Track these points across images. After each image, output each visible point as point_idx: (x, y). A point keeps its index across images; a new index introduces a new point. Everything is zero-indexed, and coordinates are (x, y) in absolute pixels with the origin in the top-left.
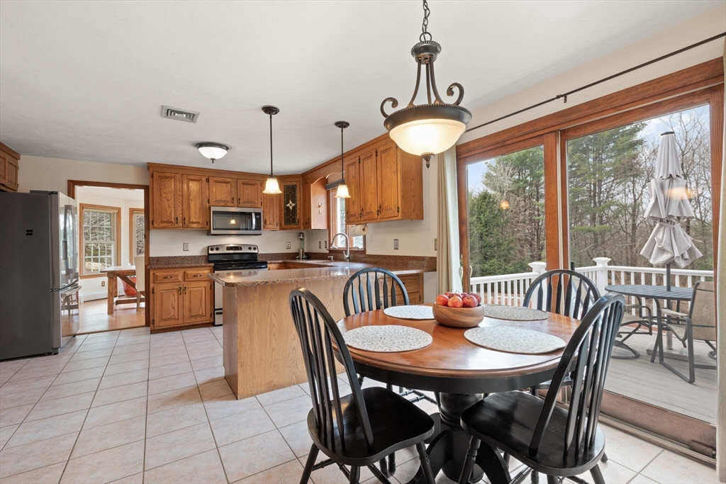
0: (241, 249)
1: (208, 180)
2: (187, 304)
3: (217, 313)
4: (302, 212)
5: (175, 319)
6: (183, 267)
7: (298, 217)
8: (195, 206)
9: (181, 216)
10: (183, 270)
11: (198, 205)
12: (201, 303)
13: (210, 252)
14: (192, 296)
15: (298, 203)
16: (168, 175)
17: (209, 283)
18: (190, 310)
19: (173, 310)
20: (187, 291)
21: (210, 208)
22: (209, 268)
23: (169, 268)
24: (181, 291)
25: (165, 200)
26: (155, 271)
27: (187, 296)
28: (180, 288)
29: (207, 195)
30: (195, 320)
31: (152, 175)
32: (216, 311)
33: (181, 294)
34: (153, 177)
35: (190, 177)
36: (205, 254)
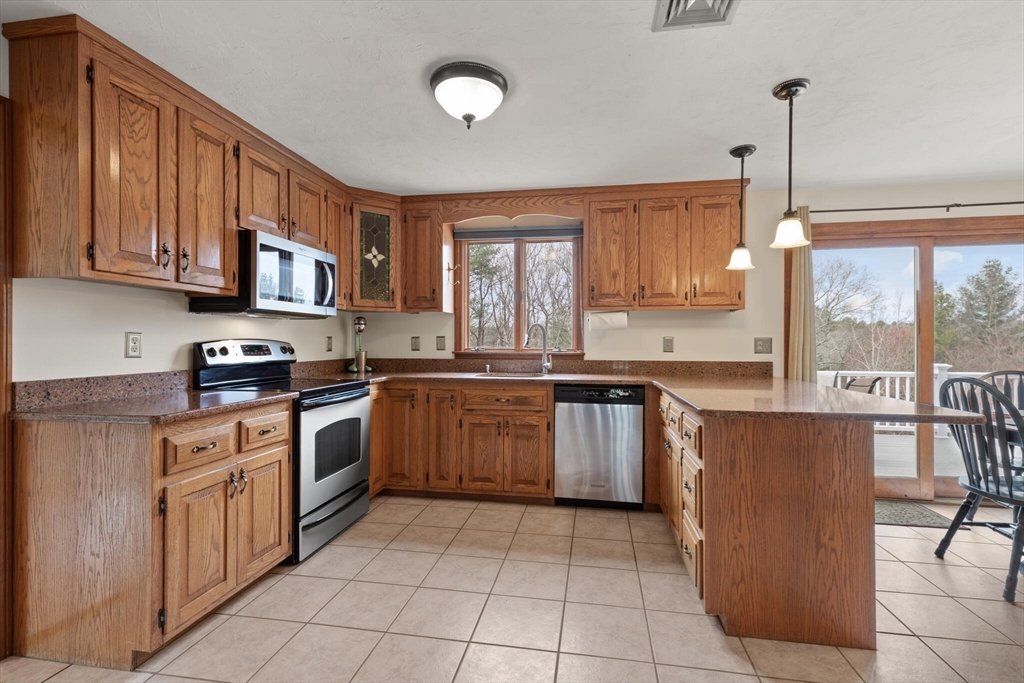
0: (266, 351)
1: (236, 152)
2: (244, 521)
3: (305, 528)
4: (399, 276)
5: (218, 581)
6: (236, 409)
7: (391, 285)
8: (210, 219)
9: (173, 241)
10: (236, 418)
12: (272, 514)
13: (209, 361)
14: (256, 496)
15: (391, 254)
16: (140, 91)
17: (288, 448)
18: (251, 539)
19: (214, 557)
20: (247, 479)
22: (285, 405)
24: (233, 484)
25: (133, 180)
26: (169, 433)
27: (243, 500)
28: (232, 475)
29: (234, 196)
30: (262, 565)
31: (90, 69)
32: (302, 524)
33: (232, 496)
34: (90, 79)
35: (198, 124)
36: (184, 365)
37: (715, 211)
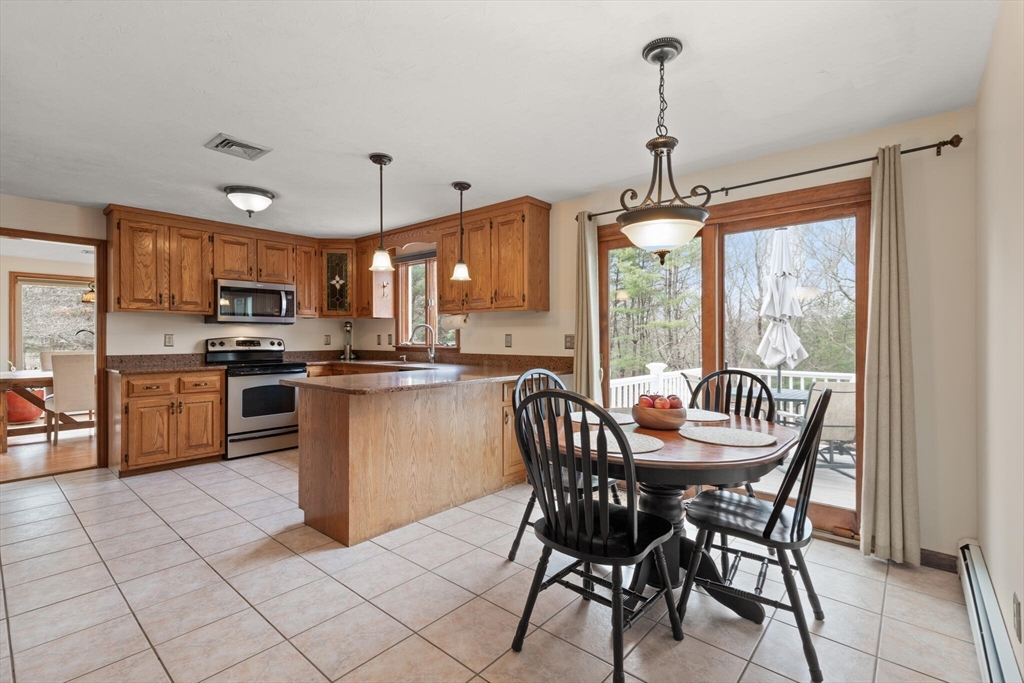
0: (259, 344)
1: (211, 239)
2: (183, 428)
3: (231, 441)
4: (355, 293)
5: (163, 452)
6: (177, 372)
7: (348, 300)
8: (191, 277)
9: (167, 291)
10: (177, 376)
11: (196, 277)
12: (205, 426)
13: (211, 349)
14: (192, 416)
15: (349, 279)
16: (146, 226)
17: (219, 396)
18: (188, 438)
19: (160, 439)
20: (184, 407)
21: (215, 282)
22: (218, 373)
23: (153, 373)
24: (173, 408)
25: (141, 266)
26: (130, 378)
27: (183, 417)
28: (173, 404)
29: (211, 262)
30: (196, 453)
31: (119, 224)
32: (229, 438)
33: (173, 413)
34: (119, 228)
35: (183, 232)
36: (201, 351)
37: (507, 227)
